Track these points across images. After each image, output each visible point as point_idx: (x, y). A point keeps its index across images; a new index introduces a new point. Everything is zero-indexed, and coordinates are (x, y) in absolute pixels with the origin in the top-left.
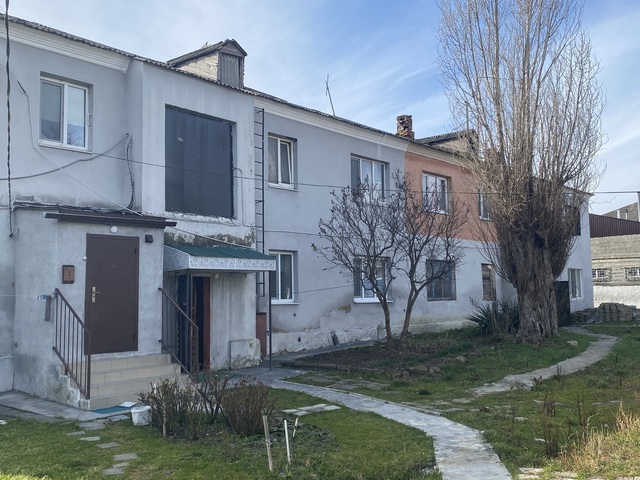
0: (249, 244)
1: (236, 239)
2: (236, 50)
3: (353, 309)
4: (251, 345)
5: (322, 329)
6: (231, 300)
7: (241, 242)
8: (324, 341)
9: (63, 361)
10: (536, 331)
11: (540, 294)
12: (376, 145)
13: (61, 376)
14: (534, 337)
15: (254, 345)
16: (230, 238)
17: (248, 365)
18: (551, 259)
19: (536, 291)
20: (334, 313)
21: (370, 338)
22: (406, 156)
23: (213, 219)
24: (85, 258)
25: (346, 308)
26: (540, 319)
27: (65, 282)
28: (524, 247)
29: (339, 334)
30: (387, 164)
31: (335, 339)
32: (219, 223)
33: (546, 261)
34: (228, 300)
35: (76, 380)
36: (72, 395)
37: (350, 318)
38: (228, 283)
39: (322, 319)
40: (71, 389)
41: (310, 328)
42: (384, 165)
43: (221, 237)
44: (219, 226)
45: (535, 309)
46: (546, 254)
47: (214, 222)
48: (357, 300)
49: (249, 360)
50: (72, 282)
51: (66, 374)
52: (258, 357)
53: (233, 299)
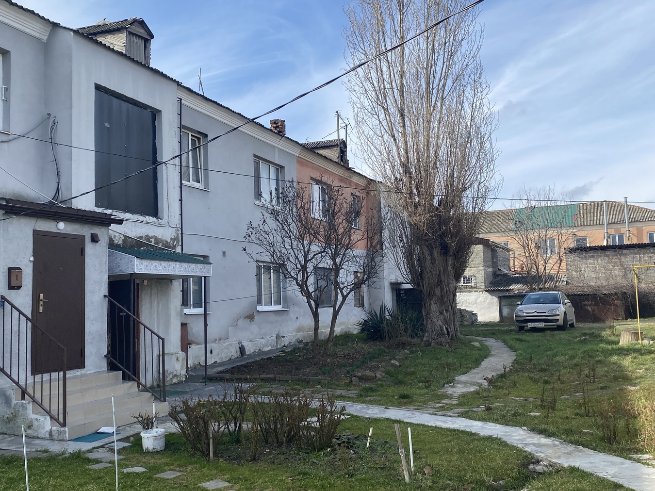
0: (174, 247)
1: (162, 241)
2: (142, 31)
3: (256, 318)
4: (177, 359)
5: (230, 340)
6: (158, 308)
7: (166, 245)
8: (233, 352)
9: (17, 384)
10: (443, 334)
11: (445, 299)
12: (275, 147)
13: (14, 402)
14: (443, 339)
15: (180, 359)
16: (157, 241)
17: (175, 381)
18: (454, 266)
19: (442, 296)
20: (240, 322)
21: (270, 348)
22: (298, 162)
23: (141, 218)
24: (32, 259)
25: (251, 317)
26: (446, 323)
27: (11, 287)
28: (431, 254)
29: (245, 344)
30: (282, 167)
31: (242, 350)
32: (146, 223)
33: (450, 268)
34: (156, 309)
35: (41, 405)
36: (35, 423)
37: (254, 327)
38: (156, 291)
39: (230, 328)
40: (33, 416)
41: (220, 339)
42: (280, 168)
43: (148, 238)
44: (146, 226)
45: (441, 313)
46: (450, 261)
47: (142, 222)
48: (259, 308)
49: (176, 376)
50: (19, 288)
51: (23, 398)
52: (184, 372)
53: (160, 308)
